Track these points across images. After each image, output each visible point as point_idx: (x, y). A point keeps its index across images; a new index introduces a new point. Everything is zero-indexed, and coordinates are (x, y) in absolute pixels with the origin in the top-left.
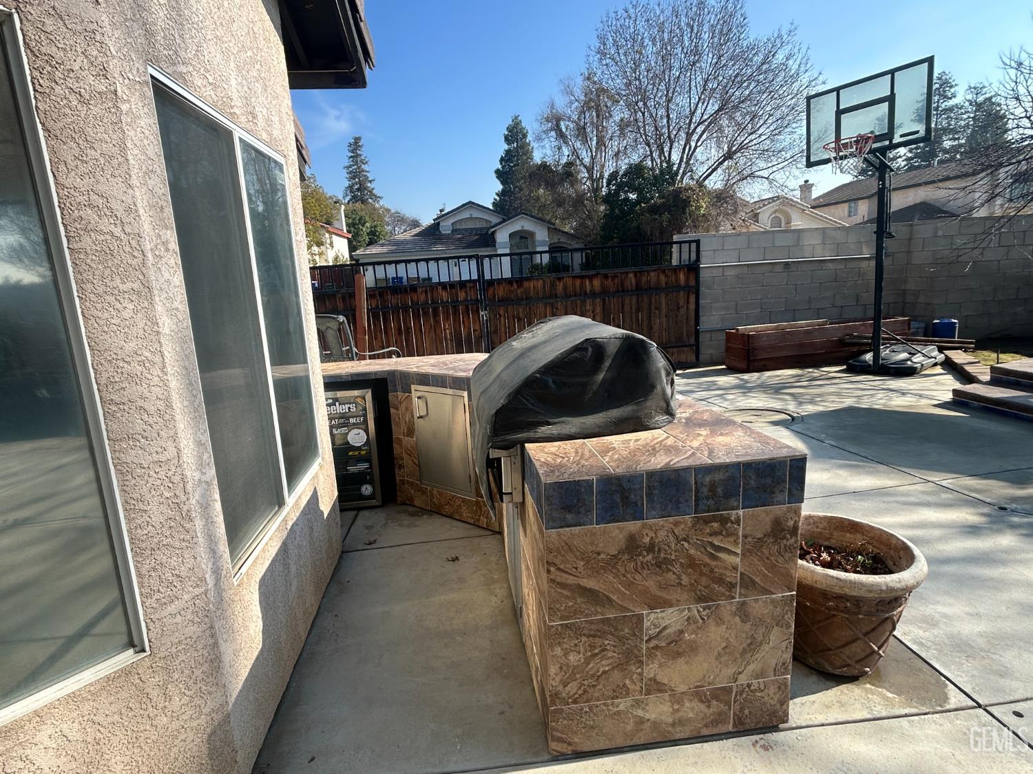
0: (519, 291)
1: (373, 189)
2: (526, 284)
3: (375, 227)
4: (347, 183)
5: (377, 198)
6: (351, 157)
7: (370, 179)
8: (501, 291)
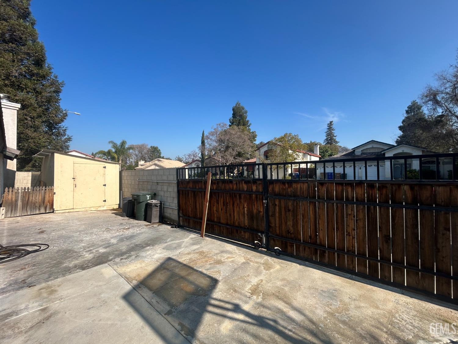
0: (289, 190)
1: (336, 139)
2: (294, 185)
3: (332, 153)
4: (325, 138)
5: (337, 142)
6: (328, 128)
7: (335, 136)
8: (277, 188)
